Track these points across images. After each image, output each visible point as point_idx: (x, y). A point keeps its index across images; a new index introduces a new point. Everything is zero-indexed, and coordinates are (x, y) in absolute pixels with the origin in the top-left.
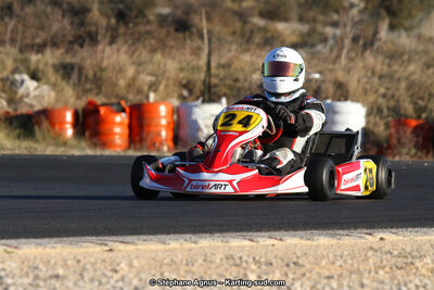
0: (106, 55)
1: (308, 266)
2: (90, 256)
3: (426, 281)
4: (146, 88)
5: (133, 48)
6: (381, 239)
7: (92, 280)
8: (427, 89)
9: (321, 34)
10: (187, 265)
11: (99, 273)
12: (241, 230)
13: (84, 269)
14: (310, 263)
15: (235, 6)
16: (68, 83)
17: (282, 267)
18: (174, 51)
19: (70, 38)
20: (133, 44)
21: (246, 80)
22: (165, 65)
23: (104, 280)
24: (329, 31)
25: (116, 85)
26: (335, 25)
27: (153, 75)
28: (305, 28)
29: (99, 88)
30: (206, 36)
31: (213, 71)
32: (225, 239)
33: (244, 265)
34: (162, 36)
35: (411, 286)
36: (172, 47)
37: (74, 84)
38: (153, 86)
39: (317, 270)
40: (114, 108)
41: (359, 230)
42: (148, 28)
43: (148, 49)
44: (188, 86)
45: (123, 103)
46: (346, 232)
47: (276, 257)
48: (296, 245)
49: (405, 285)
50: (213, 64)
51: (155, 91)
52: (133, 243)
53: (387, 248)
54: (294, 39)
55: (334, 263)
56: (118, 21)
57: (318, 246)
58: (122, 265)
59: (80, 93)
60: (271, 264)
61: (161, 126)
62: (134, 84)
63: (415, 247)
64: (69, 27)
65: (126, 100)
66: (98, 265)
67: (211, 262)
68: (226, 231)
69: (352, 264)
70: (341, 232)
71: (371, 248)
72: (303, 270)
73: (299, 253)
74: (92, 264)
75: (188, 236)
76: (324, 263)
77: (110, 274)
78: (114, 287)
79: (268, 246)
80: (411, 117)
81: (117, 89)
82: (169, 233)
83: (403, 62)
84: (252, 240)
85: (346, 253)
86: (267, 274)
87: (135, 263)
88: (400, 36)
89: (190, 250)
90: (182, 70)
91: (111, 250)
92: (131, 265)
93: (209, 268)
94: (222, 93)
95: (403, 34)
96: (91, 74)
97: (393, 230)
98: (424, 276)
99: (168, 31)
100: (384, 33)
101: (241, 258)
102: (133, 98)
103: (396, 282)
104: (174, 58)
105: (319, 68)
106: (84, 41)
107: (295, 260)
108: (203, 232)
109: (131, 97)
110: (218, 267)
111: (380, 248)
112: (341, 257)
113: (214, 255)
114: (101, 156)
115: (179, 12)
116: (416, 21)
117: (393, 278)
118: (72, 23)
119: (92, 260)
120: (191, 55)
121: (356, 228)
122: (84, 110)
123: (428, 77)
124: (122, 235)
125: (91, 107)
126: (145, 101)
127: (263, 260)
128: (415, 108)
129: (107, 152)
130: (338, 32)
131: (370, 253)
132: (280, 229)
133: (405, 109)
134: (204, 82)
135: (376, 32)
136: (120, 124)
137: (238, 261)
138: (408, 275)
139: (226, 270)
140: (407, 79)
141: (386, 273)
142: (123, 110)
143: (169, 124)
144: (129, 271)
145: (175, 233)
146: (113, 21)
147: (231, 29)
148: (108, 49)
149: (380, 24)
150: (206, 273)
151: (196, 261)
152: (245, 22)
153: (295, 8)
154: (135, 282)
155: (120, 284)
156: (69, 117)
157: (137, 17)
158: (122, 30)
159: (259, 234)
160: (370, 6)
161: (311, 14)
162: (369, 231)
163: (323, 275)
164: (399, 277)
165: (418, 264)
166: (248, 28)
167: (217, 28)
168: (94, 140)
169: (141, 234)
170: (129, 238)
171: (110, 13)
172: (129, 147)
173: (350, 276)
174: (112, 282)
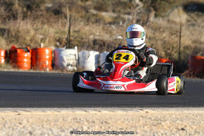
0: (21, 25)
1: (111, 123)
2: (9, 117)
3: (167, 131)
4: (39, 41)
5: (34, 22)
6: (147, 112)
7: (9, 128)
8: (171, 45)
9: (122, 18)
10: (55, 122)
11: (13, 124)
12: (81, 107)
13: (6, 122)
14: (113, 122)
15: (83, 4)
16: (3, 37)
17: (99, 124)
18: (53, 24)
19: (4, 17)
20: (34, 20)
21: (86, 38)
22: (49, 31)
23: (15, 128)
24: (126, 17)
25: (25, 39)
26: (129, 14)
27: (43, 35)
28: (115, 15)
29: (18, 40)
30: (68, 17)
31: (71, 34)
32: (73, 111)
33: (82, 122)
34: (48, 17)
35: (159, 134)
36: (52, 22)
37: (5, 38)
38: (43, 40)
39: (116, 125)
40: (24, 50)
41: (137, 108)
42: (41, 13)
43: (41, 23)
44: (59, 40)
45: (29, 48)
46: (130, 109)
47: (97, 119)
48: (106, 114)
49: (157, 133)
50: (71, 30)
51: (44, 43)
52: (30, 111)
53: (149, 116)
54: (110, 20)
55: (123, 122)
56: (27, 9)
57: (117, 115)
58: (24, 121)
59: (8, 43)
60: (94, 122)
61: (46, 59)
62: (34, 39)
63: (162, 116)
64: (4, 12)
65: (30, 46)
66: (12, 121)
67: (66, 121)
68: (74, 107)
69: (132, 123)
70: (128, 108)
71: (142, 116)
72: (109, 125)
73: (107, 117)
74: (10, 120)
75: (56, 109)
76: (119, 122)
77: (18, 125)
78: (20, 131)
79: (93, 114)
80: (164, 58)
81: (26, 41)
82: (47, 107)
83: (160, 32)
84: (86, 111)
85: (130, 118)
86: (92, 126)
87: (30, 120)
88: (159, 20)
89: (57, 115)
90: (56, 33)
91: (19, 114)
92: (28, 121)
93: (65, 123)
94: (75, 44)
95: (161, 19)
96: (13, 33)
97: (153, 108)
98: (166, 129)
99: (51, 15)
100: (152, 18)
101: (80, 119)
102: (33, 45)
103: (152, 132)
104: (53, 27)
105: (121, 34)
106: (10, 18)
107: (106, 120)
108: (63, 107)
109: (32, 45)
110: (69, 123)
111: (146, 116)
112: (127, 119)
113: (67, 117)
114: (17, 72)
115: (56, 7)
116: (167, 13)
117: (151, 130)
118: (5, 10)
119: (10, 118)
120: (61, 26)
121: (135, 107)
122: (10, 51)
123: (172, 39)
124: (25, 107)
125: (13, 49)
126: (39, 47)
127: (90, 120)
128: (165, 54)
129: (21, 70)
130: (131, 17)
131: (141, 118)
132: (99, 107)
133: (161, 54)
134: (67, 39)
135: (148, 18)
136: (27, 57)
137: (79, 121)
138: (158, 128)
139: (73, 124)
140: (162, 40)
141: (148, 127)
142: (29, 51)
143: (50, 58)
144: (27, 124)
145: (50, 107)
146: (25, 9)
147: (80, 14)
148: (22, 22)
149: (150, 14)
150: (63, 125)
151: (59, 120)
152: (87, 12)
153: (111, 6)
154: (30, 129)
155: (23, 130)
156: (3, 53)
157: (36, 7)
158: (29, 13)
159: (89, 108)
160: (146, 6)
161: (118, 9)
162: (141, 109)
163: (119, 128)
164: (154, 129)
165: (163, 124)
166: (88, 14)
167: (74, 14)
168: (14, 64)
169: (33, 107)
170: (28, 109)
171: (23, 6)
172: (31, 68)
173: (131, 129)
174: (19, 128)
